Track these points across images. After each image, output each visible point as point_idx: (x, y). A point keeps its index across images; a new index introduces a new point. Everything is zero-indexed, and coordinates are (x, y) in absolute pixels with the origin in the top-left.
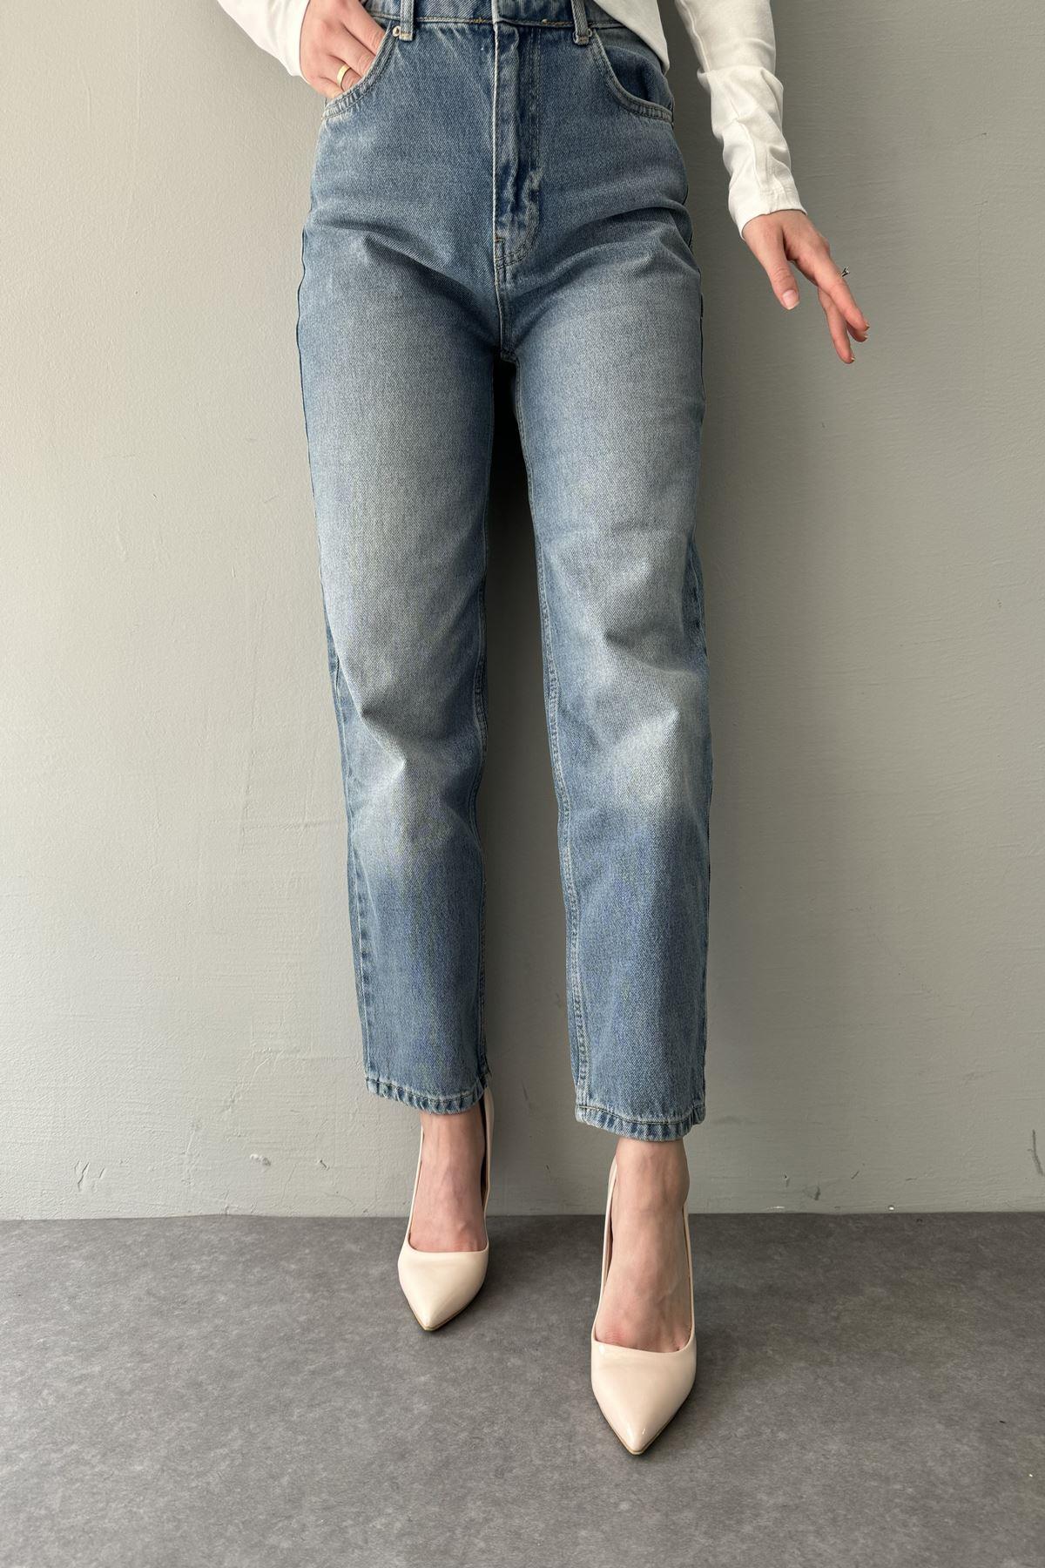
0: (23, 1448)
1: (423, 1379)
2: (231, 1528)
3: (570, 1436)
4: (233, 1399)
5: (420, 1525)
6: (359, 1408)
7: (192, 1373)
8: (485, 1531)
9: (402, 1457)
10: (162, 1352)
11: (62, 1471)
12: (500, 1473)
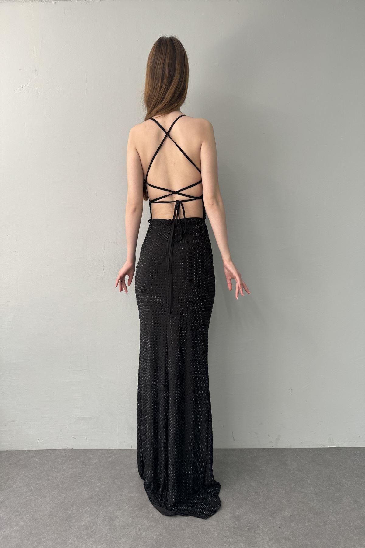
0: (28, 497)
1: (99, 484)
2: (61, 510)
3: (121, 495)
4: (64, 488)
5: (92, 510)
6: (86, 490)
7: (57, 483)
8: (103, 510)
9: (92, 498)
10: (52, 479)
11: (34, 500)
12: (108, 501)
